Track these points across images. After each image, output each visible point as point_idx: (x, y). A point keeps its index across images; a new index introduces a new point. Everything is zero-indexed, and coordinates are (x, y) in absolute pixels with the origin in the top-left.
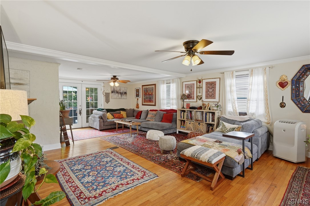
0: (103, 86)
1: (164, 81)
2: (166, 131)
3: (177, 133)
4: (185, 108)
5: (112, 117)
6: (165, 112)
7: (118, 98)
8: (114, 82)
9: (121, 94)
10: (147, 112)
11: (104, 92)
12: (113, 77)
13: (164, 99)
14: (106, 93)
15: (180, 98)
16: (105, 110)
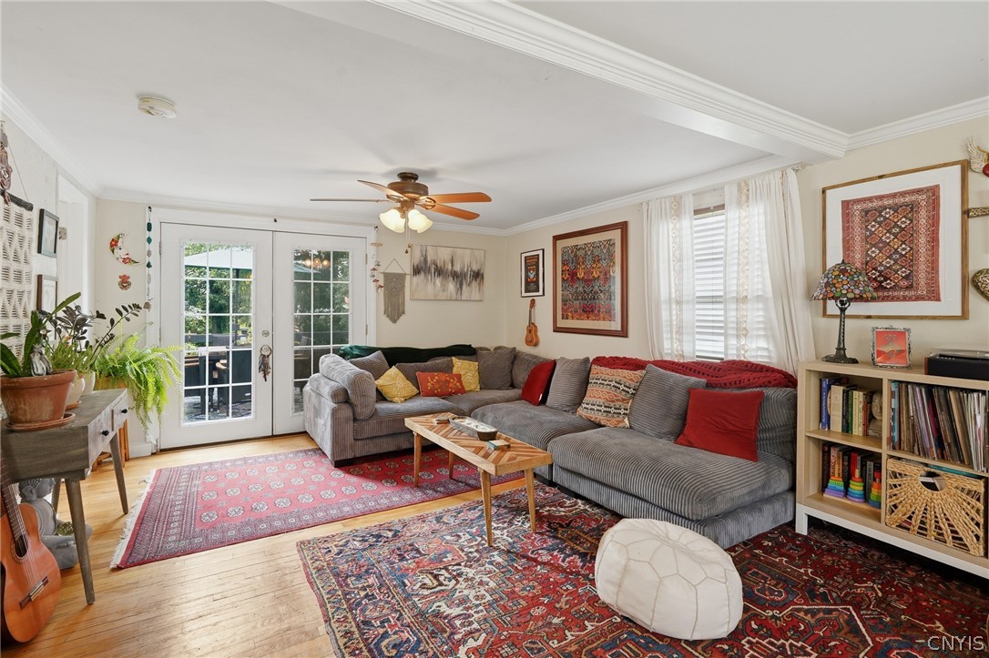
0: (373, 241)
1: (677, 201)
2: (731, 526)
3: (802, 528)
4: (854, 361)
5: (412, 389)
6: (693, 379)
7: (442, 296)
8: (405, 207)
9: (458, 277)
10: (584, 373)
11: (381, 269)
12: (399, 180)
13: (679, 303)
14: (387, 275)
15: (799, 288)
16: (377, 357)
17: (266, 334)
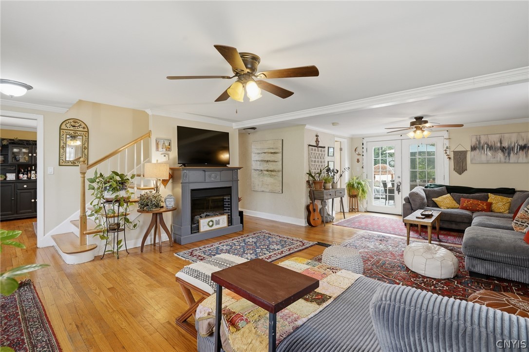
0: (446, 137)
5: (454, 205)
7: (492, 161)
9: (507, 150)
11: (451, 150)
12: (415, 120)
14: (455, 152)
17: (399, 177)
